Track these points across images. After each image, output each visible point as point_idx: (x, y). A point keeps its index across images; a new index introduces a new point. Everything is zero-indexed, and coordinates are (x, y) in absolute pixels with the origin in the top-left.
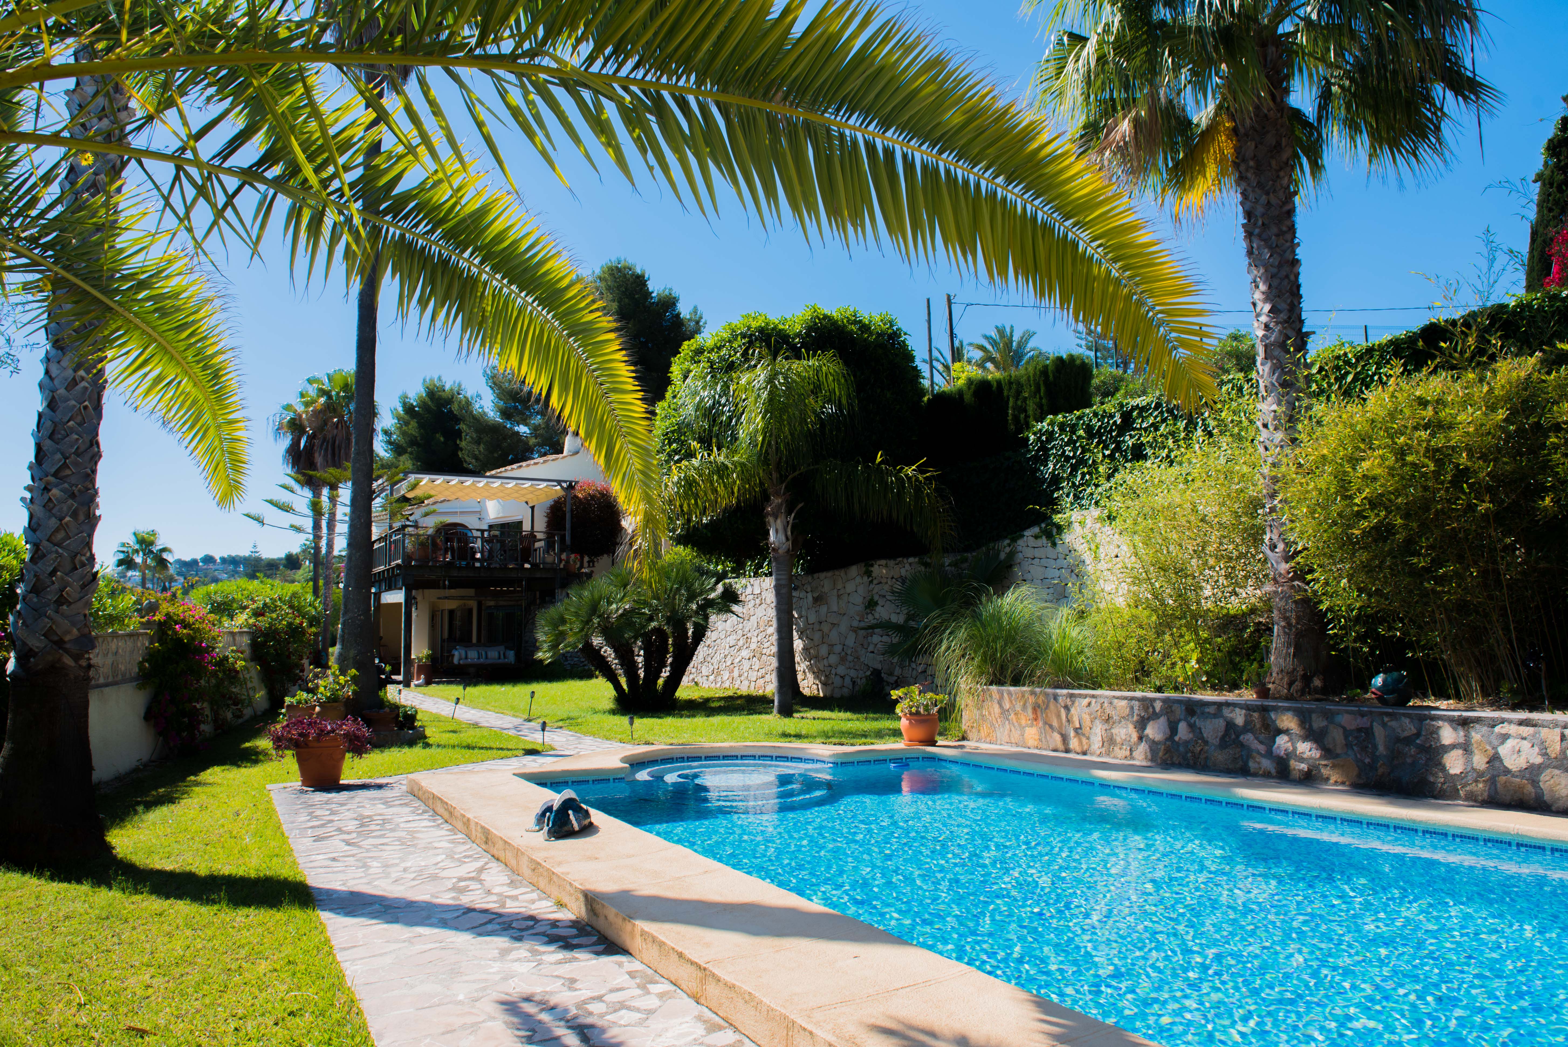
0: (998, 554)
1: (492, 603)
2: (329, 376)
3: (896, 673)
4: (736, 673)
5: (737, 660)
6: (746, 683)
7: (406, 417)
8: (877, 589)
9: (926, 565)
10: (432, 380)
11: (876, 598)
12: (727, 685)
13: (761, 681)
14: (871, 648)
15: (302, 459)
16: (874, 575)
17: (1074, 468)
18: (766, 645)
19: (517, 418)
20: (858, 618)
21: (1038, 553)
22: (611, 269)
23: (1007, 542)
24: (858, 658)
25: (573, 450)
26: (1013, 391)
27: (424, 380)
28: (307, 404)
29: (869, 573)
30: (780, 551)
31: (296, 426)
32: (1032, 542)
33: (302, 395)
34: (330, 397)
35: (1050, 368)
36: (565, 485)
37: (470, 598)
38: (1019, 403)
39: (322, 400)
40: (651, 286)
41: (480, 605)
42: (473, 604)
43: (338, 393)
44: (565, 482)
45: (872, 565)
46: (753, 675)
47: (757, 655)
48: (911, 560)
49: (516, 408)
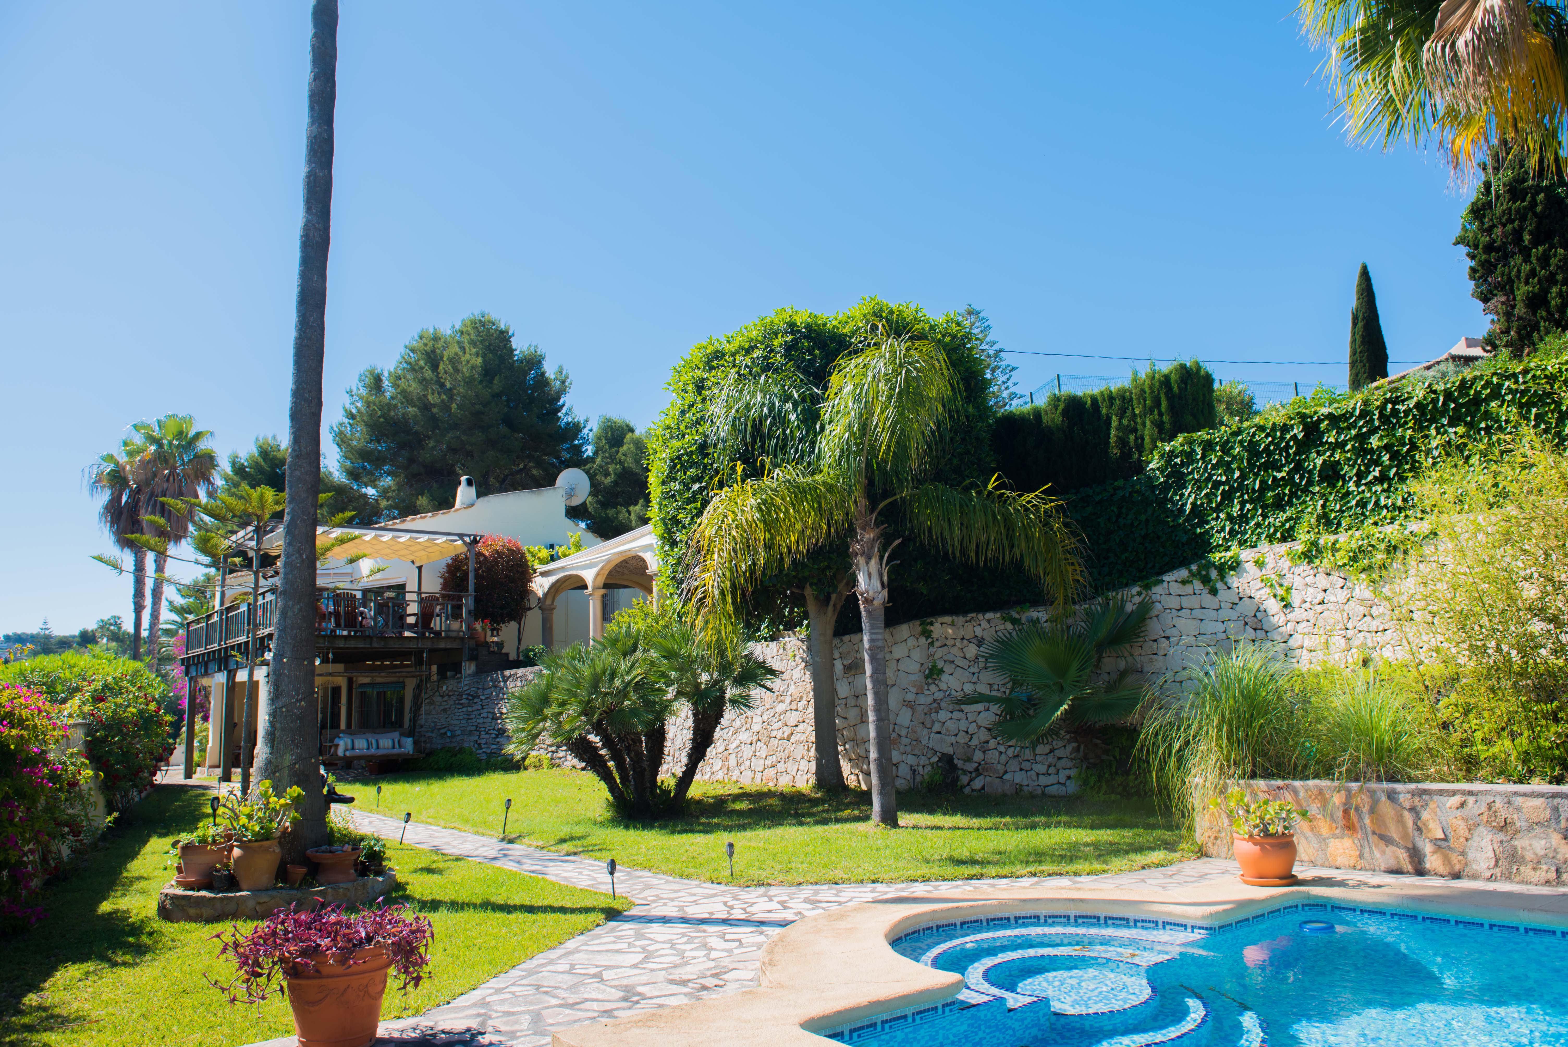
0: (1122, 607)
1: (367, 680)
2: (159, 422)
3: (976, 758)
4: (732, 762)
5: (734, 745)
6: (749, 774)
7: (236, 478)
8: (940, 653)
9: (1014, 621)
10: (265, 439)
11: (940, 664)
12: (720, 776)
13: (772, 771)
14: (937, 727)
15: (124, 517)
16: (934, 635)
17: (1228, 497)
18: (775, 726)
19: (365, 480)
20: (914, 690)
21: (1185, 602)
22: (473, 322)
23: (1135, 590)
24: (918, 741)
25: (468, 502)
26: (1115, 408)
27: (257, 439)
28: (130, 454)
29: (927, 634)
30: (876, 602)
31: (117, 479)
32: (1176, 588)
33: (126, 444)
34: (161, 445)
35: (1173, 377)
36: (467, 540)
37: (338, 674)
38: (1125, 422)
39: (153, 448)
40: (515, 343)
41: (350, 681)
42: (342, 682)
43: (170, 443)
44: (469, 536)
45: (932, 624)
46: (759, 764)
47: (763, 739)
48: (990, 615)
49: (365, 468)
